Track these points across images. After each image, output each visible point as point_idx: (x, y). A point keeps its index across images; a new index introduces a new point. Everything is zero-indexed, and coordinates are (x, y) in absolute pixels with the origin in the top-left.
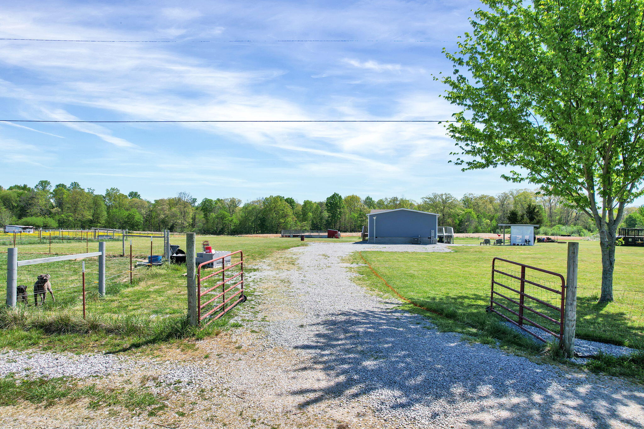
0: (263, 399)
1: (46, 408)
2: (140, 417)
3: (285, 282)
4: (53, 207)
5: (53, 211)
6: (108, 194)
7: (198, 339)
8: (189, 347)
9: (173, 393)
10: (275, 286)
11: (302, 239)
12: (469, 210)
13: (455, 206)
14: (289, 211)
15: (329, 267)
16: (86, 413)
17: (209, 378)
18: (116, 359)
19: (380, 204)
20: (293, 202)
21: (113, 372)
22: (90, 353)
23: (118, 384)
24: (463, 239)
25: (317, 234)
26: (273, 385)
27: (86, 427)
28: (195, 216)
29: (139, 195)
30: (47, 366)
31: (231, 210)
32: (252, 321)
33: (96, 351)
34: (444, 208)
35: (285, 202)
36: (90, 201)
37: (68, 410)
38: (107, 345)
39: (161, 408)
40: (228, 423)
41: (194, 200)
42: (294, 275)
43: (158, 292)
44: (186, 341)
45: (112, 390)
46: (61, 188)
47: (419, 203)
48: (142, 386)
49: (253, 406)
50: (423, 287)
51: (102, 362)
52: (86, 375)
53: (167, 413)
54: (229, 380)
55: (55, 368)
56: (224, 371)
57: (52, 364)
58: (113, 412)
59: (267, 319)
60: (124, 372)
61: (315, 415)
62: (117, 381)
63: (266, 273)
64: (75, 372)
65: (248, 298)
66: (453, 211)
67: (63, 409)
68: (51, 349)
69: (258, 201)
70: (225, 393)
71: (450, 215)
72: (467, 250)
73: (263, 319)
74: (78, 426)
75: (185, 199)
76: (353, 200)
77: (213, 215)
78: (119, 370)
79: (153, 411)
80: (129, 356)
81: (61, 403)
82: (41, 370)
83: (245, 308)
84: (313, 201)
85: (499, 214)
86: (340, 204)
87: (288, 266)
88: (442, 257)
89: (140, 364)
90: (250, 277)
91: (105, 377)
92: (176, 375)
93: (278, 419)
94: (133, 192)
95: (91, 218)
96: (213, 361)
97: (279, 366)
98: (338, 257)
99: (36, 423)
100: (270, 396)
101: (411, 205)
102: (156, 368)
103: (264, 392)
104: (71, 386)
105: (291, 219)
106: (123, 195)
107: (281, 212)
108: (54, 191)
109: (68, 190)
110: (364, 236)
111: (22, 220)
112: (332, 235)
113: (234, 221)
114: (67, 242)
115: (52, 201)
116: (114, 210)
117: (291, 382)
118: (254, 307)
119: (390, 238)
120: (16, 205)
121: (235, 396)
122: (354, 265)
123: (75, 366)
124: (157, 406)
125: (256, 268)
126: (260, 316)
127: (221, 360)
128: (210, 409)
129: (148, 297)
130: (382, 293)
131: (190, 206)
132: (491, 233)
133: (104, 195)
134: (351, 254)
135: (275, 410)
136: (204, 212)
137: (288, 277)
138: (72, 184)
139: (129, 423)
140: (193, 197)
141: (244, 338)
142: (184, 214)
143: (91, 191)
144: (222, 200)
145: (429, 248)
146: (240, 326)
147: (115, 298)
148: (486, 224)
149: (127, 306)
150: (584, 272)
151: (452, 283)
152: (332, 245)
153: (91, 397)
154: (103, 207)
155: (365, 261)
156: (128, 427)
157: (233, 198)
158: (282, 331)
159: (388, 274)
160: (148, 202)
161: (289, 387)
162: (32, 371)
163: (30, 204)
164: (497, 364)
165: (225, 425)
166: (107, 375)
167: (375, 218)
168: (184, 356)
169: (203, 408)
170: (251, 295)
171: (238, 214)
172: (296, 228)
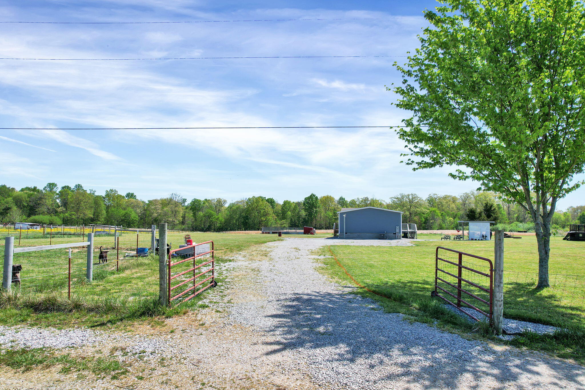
0: (215, 367)
1: (23, 372)
2: (104, 380)
3: (255, 271)
4: (59, 207)
5: (59, 210)
6: (108, 195)
7: (167, 317)
8: (158, 324)
9: (137, 361)
10: (245, 274)
11: (280, 235)
12: (434, 209)
13: (420, 205)
14: (270, 210)
15: (298, 258)
16: (57, 376)
17: (171, 349)
18: (92, 333)
19: (353, 203)
20: (274, 201)
21: (88, 344)
22: (70, 329)
23: (90, 354)
24: (427, 235)
25: (294, 231)
26: (226, 355)
27: (55, 388)
28: (185, 214)
29: (135, 196)
30: (31, 338)
31: (217, 210)
32: (219, 303)
33: (76, 327)
34: (411, 207)
35: (266, 202)
36: (91, 201)
37: (43, 374)
38: (87, 321)
39: (123, 373)
40: (180, 385)
41: (184, 200)
42: (265, 265)
43: (141, 278)
44: (156, 319)
45: (84, 358)
46: (65, 189)
47: (388, 203)
48: (110, 355)
49: (205, 372)
50: (379, 275)
51: (79, 336)
52: (63, 346)
53: (128, 377)
54: (188, 351)
55: (38, 340)
56: (185, 343)
57: (36, 337)
58: (81, 376)
59: (232, 301)
60: (97, 344)
61: (258, 380)
62: (89, 351)
63: (240, 263)
64: (54, 344)
65: (219, 284)
66: (419, 210)
67: (38, 373)
68: (37, 325)
69: (242, 201)
70: (182, 362)
71: (416, 214)
72: (428, 244)
73: (229, 302)
74: (48, 388)
75: (176, 199)
76: (328, 199)
77: (201, 214)
78: (93, 342)
79: (116, 375)
80: (105, 331)
81: (37, 368)
82: (25, 342)
83: (214, 292)
84: (292, 201)
85: (462, 212)
86: (316, 204)
87: (261, 257)
88: (403, 250)
89: (113, 337)
90: (225, 266)
91: (79, 348)
92: (142, 346)
93: (225, 383)
94: (130, 193)
95: (92, 216)
96: (177, 335)
97: (235, 340)
98: (308, 250)
99: (13, 385)
100: (222, 365)
101: (380, 205)
102: (126, 340)
103: (217, 361)
104: (49, 355)
105: (272, 218)
106: (121, 196)
107: (262, 211)
108: (60, 192)
109: (73, 191)
110: (336, 232)
111: (31, 218)
112: (308, 232)
113: (220, 218)
114: (68, 237)
115: (58, 201)
116: (113, 209)
117: (243, 353)
118: (222, 291)
119: (359, 234)
120: (26, 205)
121: (191, 364)
122: (322, 257)
123: (55, 338)
124: (120, 371)
125: (232, 259)
126: (226, 299)
127: (184, 334)
128: (167, 374)
129: (130, 282)
130: (341, 281)
131: (181, 206)
132: (454, 229)
133: (104, 196)
134: (320, 247)
135: (224, 376)
136: (193, 211)
137: (258, 266)
138: (76, 186)
139: (94, 385)
140: (183, 198)
141: (209, 317)
142: (175, 213)
143: (92, 192)
144: (209, 200)
145: (394, 242)
146: (207, 307)
147: (100, 283)
148: (450, 222)
149: (110, 290)
150: (530, 262)
151: (406, 272)
152: (305, 240)
153: (64, 363)
154: (103, 207)
155: (332, 253)
156: (92, 388)
157: (219, 199)
158: (243, 311)
159: (350, 264)
160: (143, 202)
161: (240, 357)
162: (17, 343)
163: (38, 204)
164: (431, 340)
165: (177, 387)
166: (82, 346)
167: (344, 216)
168: (153, 331)
169: (160, 373)
170: (222, 281)
171: (224, 213)
172: (276, 225)
